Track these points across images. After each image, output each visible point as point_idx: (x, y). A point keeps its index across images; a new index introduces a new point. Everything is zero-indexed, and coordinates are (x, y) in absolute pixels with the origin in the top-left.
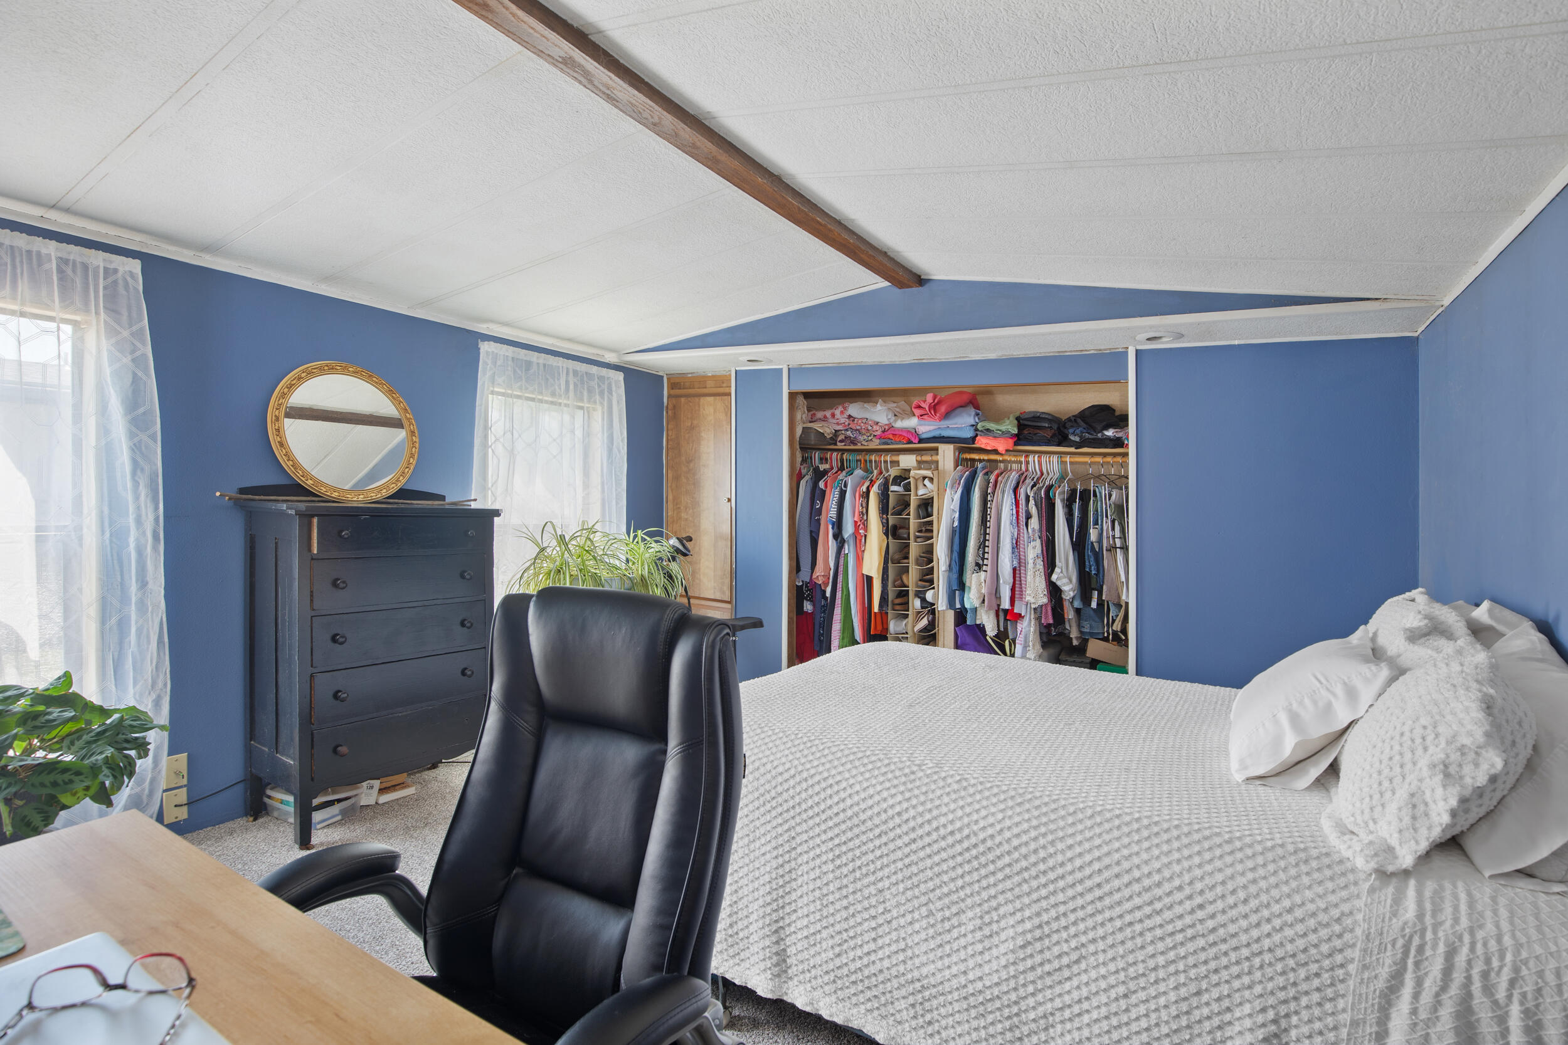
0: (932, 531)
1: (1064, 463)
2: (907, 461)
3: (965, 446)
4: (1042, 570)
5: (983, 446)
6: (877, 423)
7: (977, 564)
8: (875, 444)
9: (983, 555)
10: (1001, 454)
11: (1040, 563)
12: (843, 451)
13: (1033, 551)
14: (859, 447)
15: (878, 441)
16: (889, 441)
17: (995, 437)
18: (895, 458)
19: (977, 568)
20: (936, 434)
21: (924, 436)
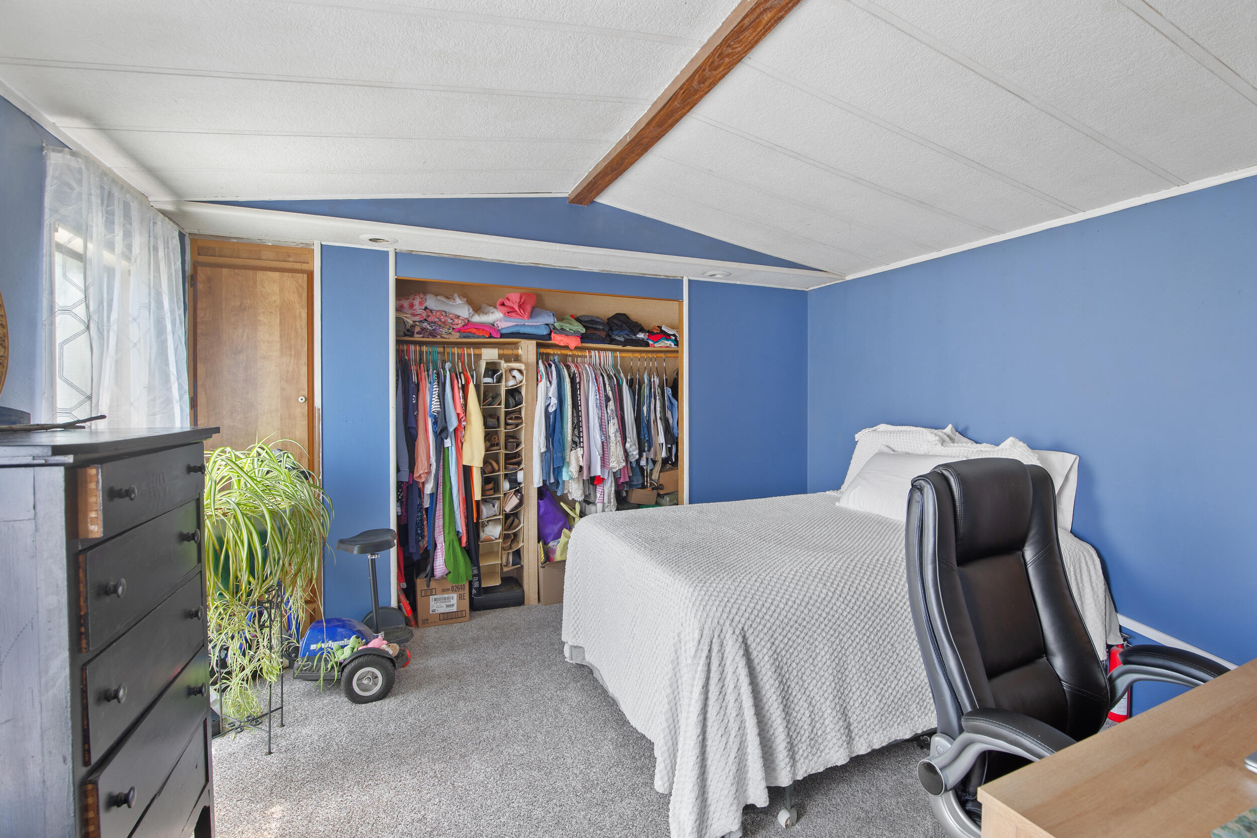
0: (521, 418)
1: (615, 358)
2: (490, 354)
3: (543, 342)
4: (620, 442)
5: (557, 343)
6: (459, 317)
7: (574, 442)
8: (455, 337)
9: (579, 434)
10: (571, 350)
11: (618, 435)
12: (421, 344)
13: (613, 428)
14: (438, 339)
15: (458, 334)
16: (470, 335)
17: (567, 335)
18: (477, 351)
19: (574, 446)
20: (515, 330)
21: (504, 332)
